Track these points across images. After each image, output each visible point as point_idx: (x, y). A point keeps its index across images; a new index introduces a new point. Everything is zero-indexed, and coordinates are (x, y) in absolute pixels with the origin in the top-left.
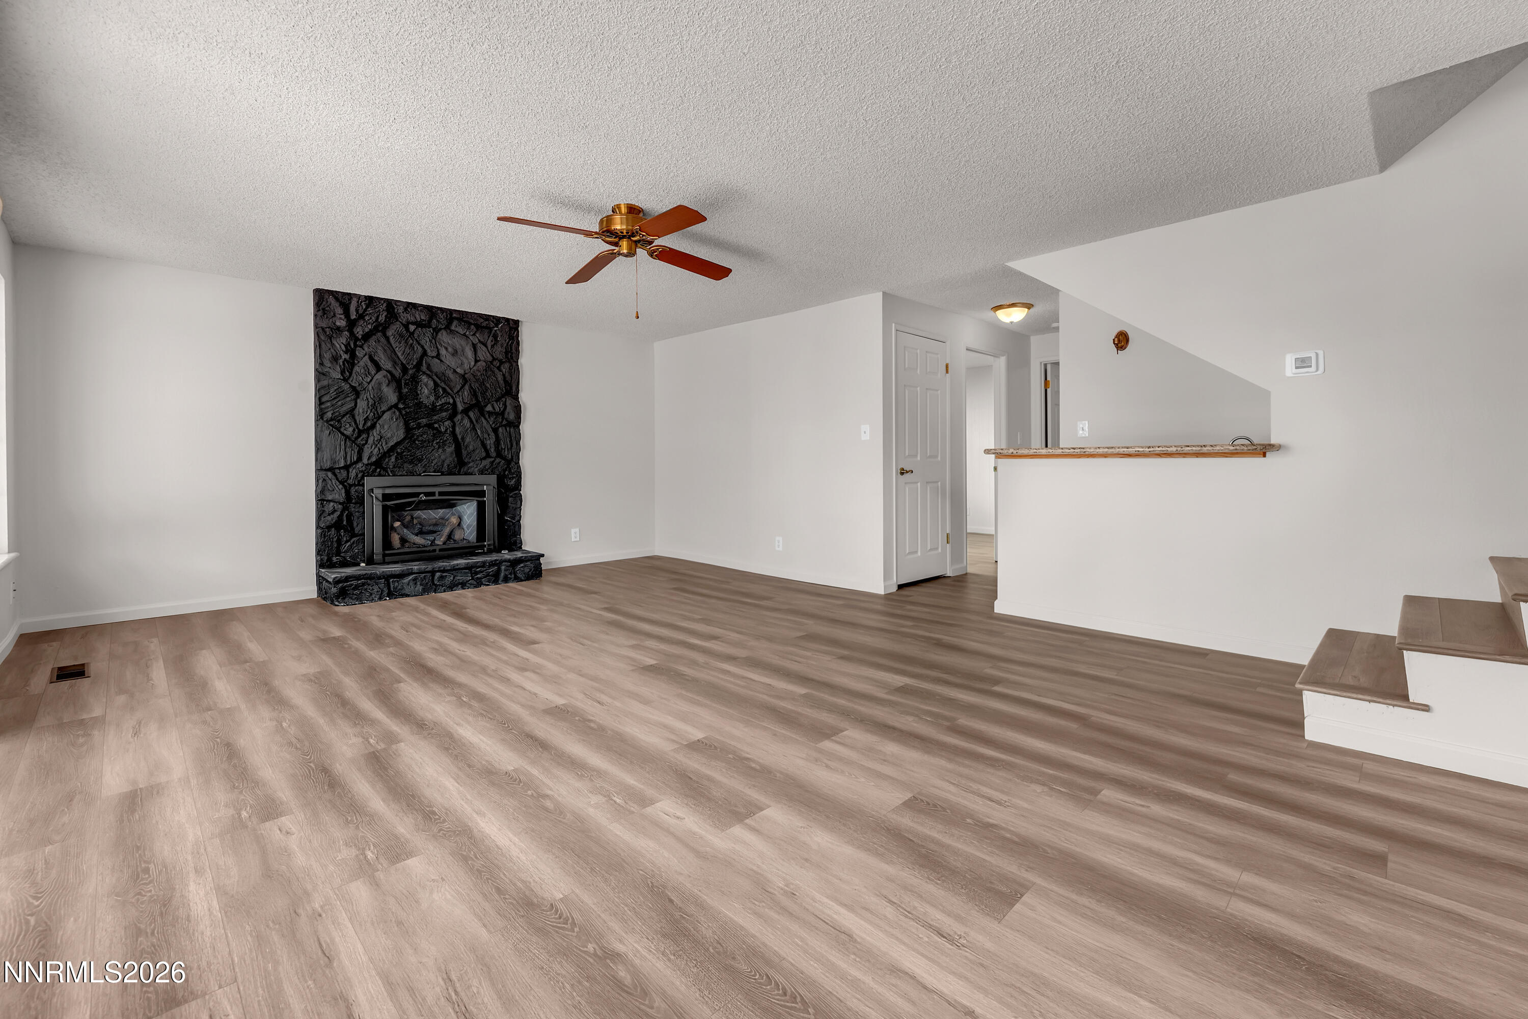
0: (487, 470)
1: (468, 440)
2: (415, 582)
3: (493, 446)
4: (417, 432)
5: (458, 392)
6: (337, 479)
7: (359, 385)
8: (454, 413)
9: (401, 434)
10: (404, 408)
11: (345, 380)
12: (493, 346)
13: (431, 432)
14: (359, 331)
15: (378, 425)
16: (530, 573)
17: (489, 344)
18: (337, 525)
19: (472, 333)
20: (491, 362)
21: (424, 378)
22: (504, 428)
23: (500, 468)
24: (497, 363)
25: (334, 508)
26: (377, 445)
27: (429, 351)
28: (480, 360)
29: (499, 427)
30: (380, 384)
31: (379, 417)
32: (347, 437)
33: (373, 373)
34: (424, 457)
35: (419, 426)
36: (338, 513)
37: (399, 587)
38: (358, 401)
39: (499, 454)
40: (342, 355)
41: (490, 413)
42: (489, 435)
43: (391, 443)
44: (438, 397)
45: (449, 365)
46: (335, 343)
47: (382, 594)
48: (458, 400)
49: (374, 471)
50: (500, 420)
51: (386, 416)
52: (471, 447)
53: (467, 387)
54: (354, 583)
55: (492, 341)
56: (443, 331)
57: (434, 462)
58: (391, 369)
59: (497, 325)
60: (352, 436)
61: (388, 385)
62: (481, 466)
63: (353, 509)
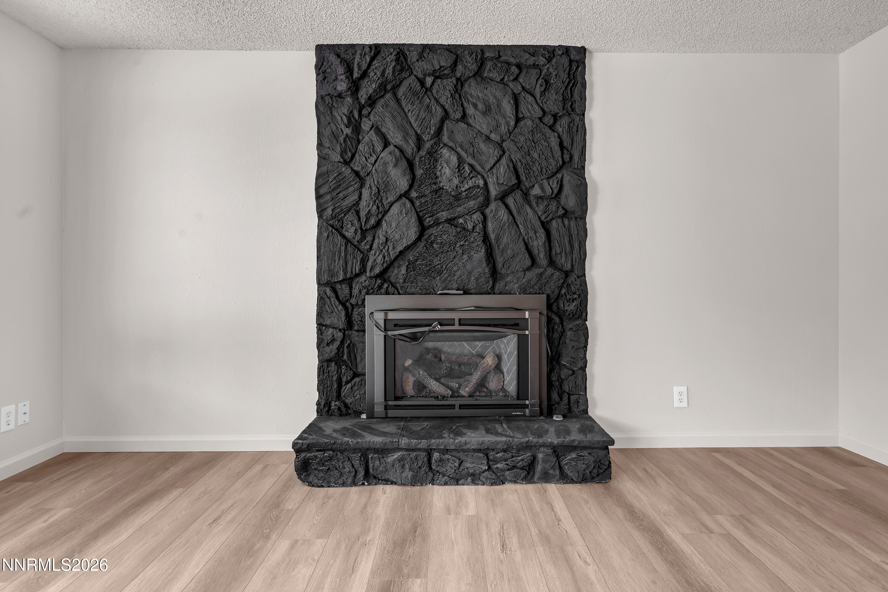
0: (533, 287)
1: (505, 240)
2: (402, 463)
3: (542, 249)
4: (433, 231)
5: (491, 168)
6: (337, 297)
7: (363, 168)
8: (487, 202)
9: (412, 234)
10: (418, 198)
11: (347, 163)
12: (543, 93)
13: (453, 231)
14: (363, 95)
15: (384, 222)
16: (588, 471)
17: (537, 93)
18: (337, 359)
19: (512, 78)
20: (540, 119)
21: (445, 152)
22: (560, 221)
23: (552, 284)
24: (549, 120)
25: (333, 336)
26: (382, 251)
27: (451, 111)
28: (524, 118)
29: (553, 219)
30: (385, 164)
31: (386, 212)
32: (348, 241)
33: (378, 150)
34: (444, 266)
35: (437, 223)
36: (337, 344)
37: (381, 469)
38: (363, 190)
39: (551, 262)
40: (343, 130)
41: (539, 198)
42: (535, 233)
43: (400, 248)
44: (463, 179)
45: (480, 129)
46: (335, 114)
47: (355, 476)
48: (490, 181)
49: (380, 287)
50: (554, 209)
51: (395, 209)
52: (509, 252)
53: (504, 161)
54: (319, 454)
55: (541, 86)
56: (471, 80)
57: (458, 274)
58: (401, 143)
59: (549, 60)
60: (354, 238)
61: (395, 165)
62: (524, 280)
63: (356, 338)
